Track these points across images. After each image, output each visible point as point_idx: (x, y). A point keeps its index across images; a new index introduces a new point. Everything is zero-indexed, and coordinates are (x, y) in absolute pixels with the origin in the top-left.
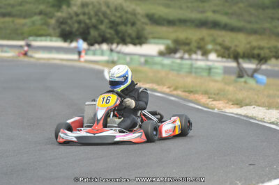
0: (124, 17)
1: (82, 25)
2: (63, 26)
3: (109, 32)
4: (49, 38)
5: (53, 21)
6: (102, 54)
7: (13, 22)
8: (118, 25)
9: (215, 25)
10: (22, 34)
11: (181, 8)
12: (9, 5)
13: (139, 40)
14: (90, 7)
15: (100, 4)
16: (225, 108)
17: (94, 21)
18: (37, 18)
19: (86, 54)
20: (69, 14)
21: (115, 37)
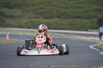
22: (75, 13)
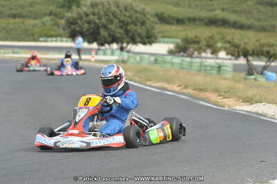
0: (134, 16)
1: (92, 26)
2: (73, 27)
3: (119, 32)
4: (59, 39)
5: (63, 22)
6: (113, 53)
7: (23, 23)
8: (128, 24)
9: (224, 23)
10: (33, 35)
11: (190, 6)
12: (19, 6)
13: (149, 39)
14: (100, 7)
15: (109, 4)
16: (235, 105)
17: (104, 21)
18: (47, 19)
19: (96, 54)
20: (79, 14)
21: (125, 36)
22: (11, 9)
